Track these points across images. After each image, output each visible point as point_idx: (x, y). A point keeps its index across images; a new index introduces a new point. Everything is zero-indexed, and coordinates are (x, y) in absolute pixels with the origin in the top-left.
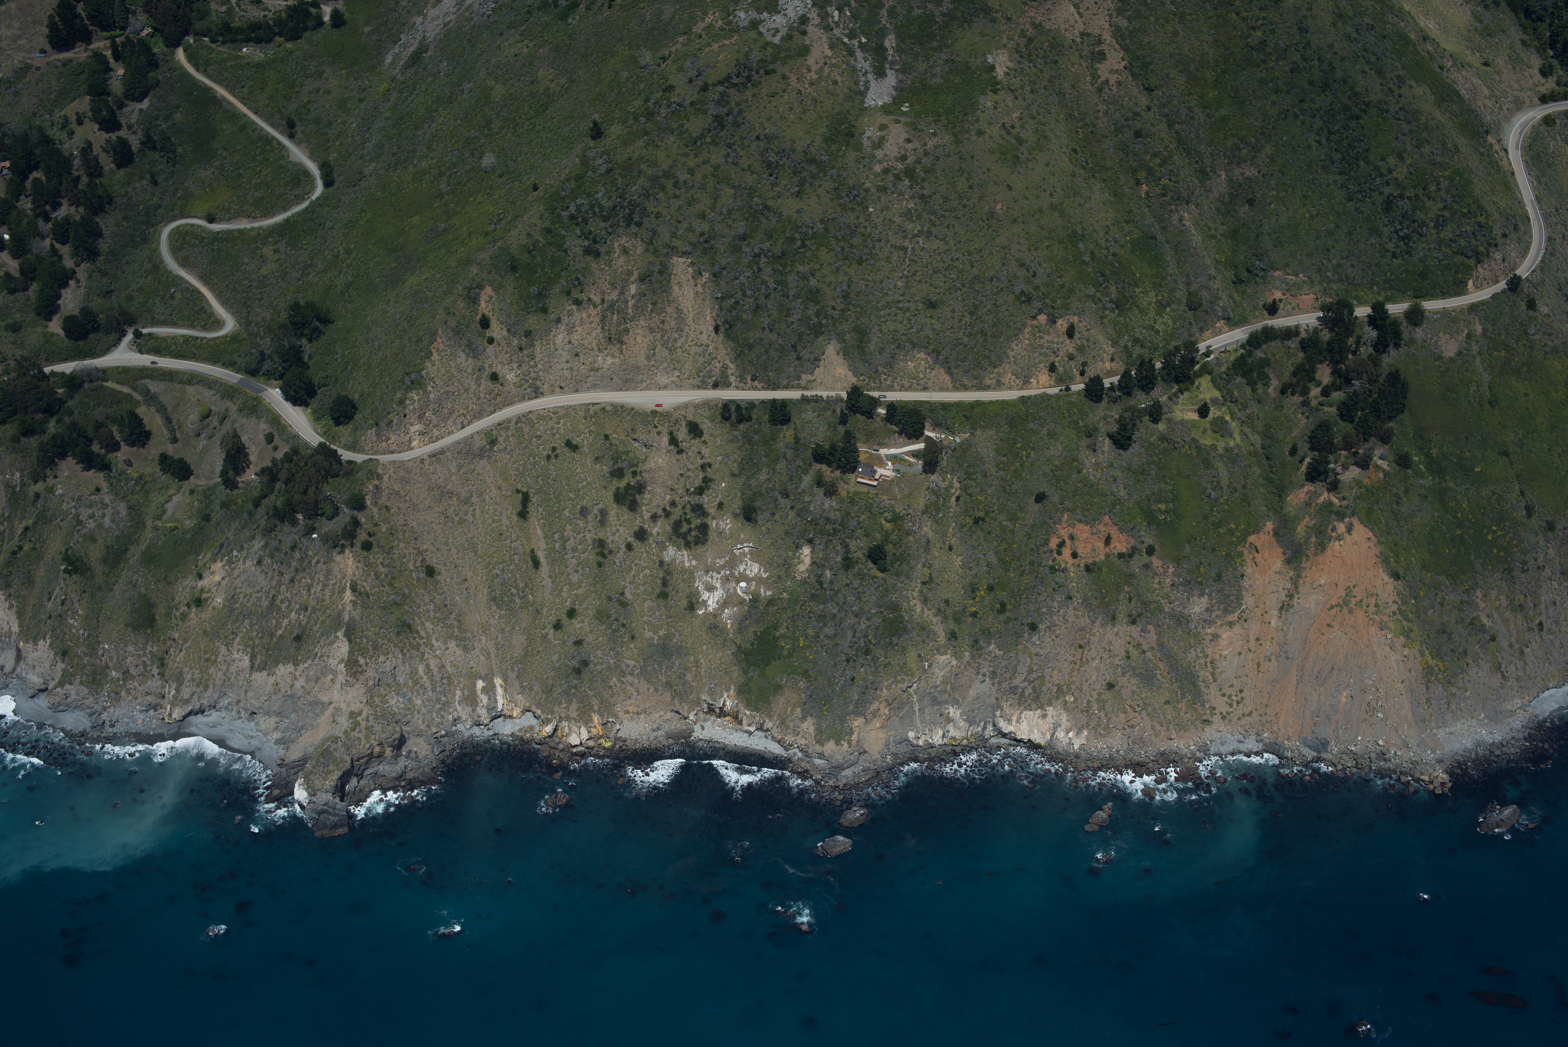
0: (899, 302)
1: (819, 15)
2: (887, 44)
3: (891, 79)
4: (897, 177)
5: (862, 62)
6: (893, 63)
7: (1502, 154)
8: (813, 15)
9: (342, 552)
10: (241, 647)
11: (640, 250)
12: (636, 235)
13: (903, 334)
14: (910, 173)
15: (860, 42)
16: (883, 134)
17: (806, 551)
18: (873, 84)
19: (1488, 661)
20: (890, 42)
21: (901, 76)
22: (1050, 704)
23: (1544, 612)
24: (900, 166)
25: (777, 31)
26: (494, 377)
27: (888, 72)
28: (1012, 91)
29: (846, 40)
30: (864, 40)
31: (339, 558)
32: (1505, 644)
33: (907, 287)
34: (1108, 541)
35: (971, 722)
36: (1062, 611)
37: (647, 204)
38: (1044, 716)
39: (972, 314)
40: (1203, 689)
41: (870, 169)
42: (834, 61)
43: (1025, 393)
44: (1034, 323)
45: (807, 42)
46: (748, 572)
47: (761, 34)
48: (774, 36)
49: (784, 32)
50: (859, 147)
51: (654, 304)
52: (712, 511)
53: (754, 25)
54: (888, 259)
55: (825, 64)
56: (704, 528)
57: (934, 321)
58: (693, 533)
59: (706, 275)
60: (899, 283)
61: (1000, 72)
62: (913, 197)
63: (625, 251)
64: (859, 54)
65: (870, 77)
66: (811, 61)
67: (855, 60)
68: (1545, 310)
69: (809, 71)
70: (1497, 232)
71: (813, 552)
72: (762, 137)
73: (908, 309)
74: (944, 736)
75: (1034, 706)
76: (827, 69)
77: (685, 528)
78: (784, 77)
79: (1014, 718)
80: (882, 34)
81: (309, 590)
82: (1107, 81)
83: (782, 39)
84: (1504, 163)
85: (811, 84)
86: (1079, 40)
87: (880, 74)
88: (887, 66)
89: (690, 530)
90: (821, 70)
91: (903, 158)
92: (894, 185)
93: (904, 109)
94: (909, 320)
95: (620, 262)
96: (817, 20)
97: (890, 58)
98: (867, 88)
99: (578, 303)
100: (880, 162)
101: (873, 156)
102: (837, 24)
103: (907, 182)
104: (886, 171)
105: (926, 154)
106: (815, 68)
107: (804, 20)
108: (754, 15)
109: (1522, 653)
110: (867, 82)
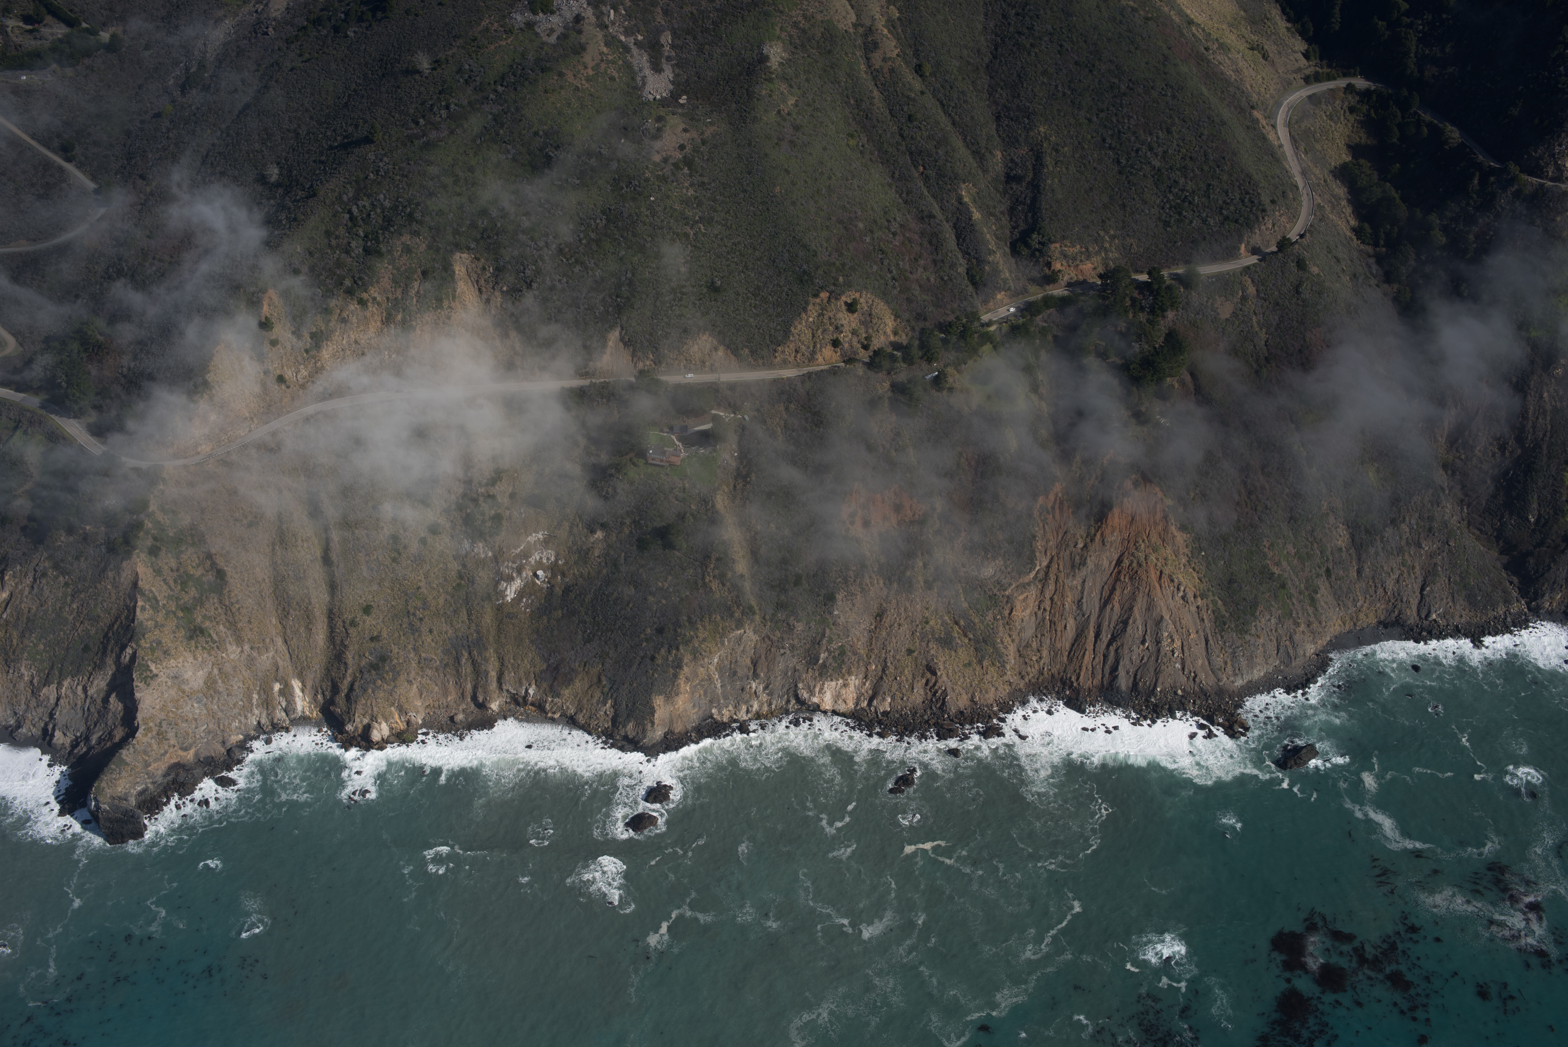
0: (683, 287)
1: (594, 14)
2: (663, 40)
3: (668, 73)
4: (676, 166)
5: (641, 60)
6: (668, 59)
7: (1269, 128)
8: (589, 13)
9: (128, 558)
11: (422, 247)
12: (418, 233)
13: (689, 319)
14: (688, 162)
15: (636, 40)
16: (660, 125)
17: (601, 535)
18: (650, 79)
19: (1279, 608)
20: (666, 39)
21: (677, 71)
22: (851, 673)
23: (1331, 559)
24: (678, 155)
25: (552, 31)
26: (281, 379)
27: (665, 66)
28: (787, 79)
29: (623, 38)
30: (640, 38)
31: (125, 564)
32: (1295, 591)
33: (690, 271)
35: (773, 694)
36: (858, 581)
37: (429, 202)
38: (847, 685)
39: (756, 296)
40: (1003, 650)
41: (650, 159)
42: (610, 58)
43: (811, 369)
44: (818, 300)
45: (583, 40)
46: (544, 561)
47: (537, 34)
48: (550, 35)
49: (559, 31)
50: (638, 140)
51: (440, 300)
52: (505, 501)
53: (530, 25)
55: (602, 60)
56: (498, 519)
57: (719, 304)
58: (489, 524)
59: (489, 270)
60: (683, 269)
61: (774, 62)
62: (692, 185)
63: (407, 249)
65: (647, 72)
66: (587, 58)
67: (632, 56)
68: (1315, 270)
69: (586, 68)
70: (1265, 199)
71: (608, 536)
72: (541, 133)
73: (693, 294)
75: (835, 676)
76: (603, 66)
77: (478, 519)
78: (561, 75)
79: (817, 689)
80: (659, 32)
81: (97, 599)
82: (880, 69)
83: (558, 38)
84: (1271, 137)
85: (588, 80)
86: (851, 30)
88: (663, 60)
89: (484, 522)
90: (598, 65)
91: (682, 147)
92: (673, 174)
93: (681, 101)
94: (694, 304)
95: (403, 260)
96: (593, 19)
98: (644, 84)
99: (362, 303)
100: (659, 153)
101: (652, 147)
102: (613, 23)
103: (686, 171)
104: (665, 160)
105: (704, 142)
106: (591, 64)
107: (578, 19)
108: (529, 16)
109: (1312, 599)
110: (644, 77)
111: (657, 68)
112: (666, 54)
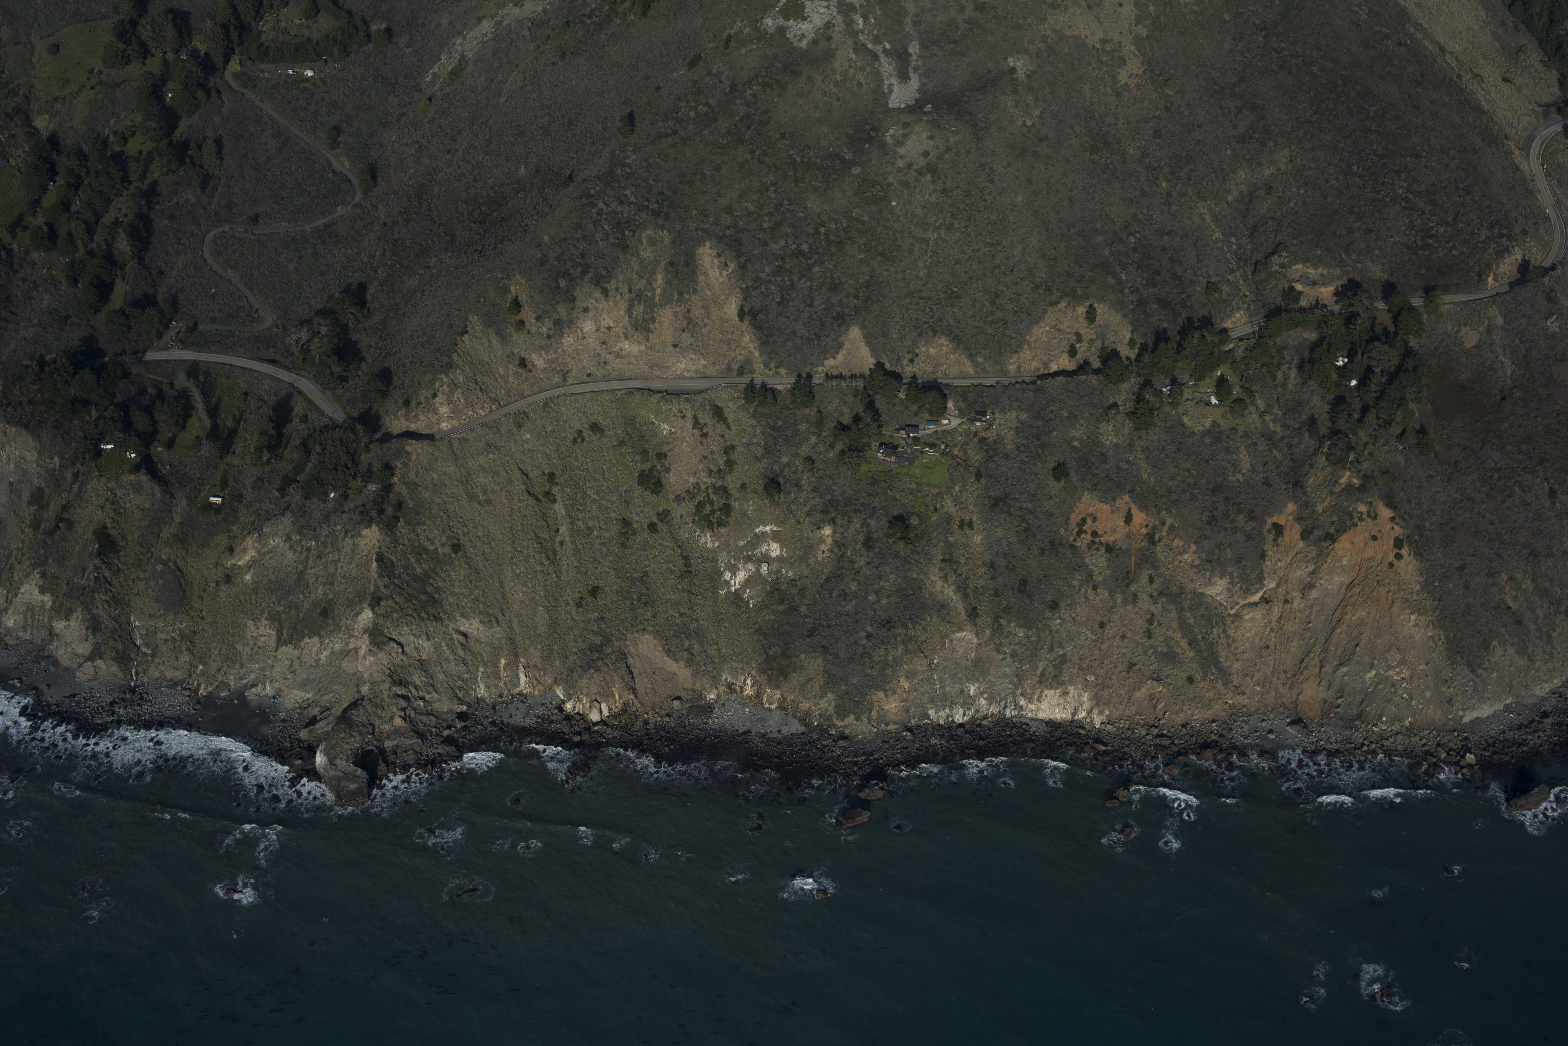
0: (921, 291)
1: (844, 22)
2: (911, 50)
3: (914, 82)
4: (920, 173)
5: (887, 67)
6: (916, 67)
7: (1523, 162)
8: (839, 20)
9: (369, 526)
10: (267, 622)
11: (667, 241)
12: (663, 227)
14: (932, 169)
15: (884, 48)
16: (905, 131)
17: (827, 531)
18: (896, 88)
19: (1513, 644)
20: (914, 48)
21: (924, 80)
22: (1071, 683)
24: (923, 162)
25: (803, 37)
26: (523, 363)
27: (912, 75)
28: (1033, 92)
29: (870, 45)
30: (888, 46)
32: (1532, 627)
33: (929, 277)
34: (1128, 519)
35: (991, 700)
36: (1083, 591)
37: (674, 199)
38: (1066, 693)
39: (993, 303)
40: (1225, 668)
41: (893, 164)
42: (858, 65)
44: (1055, 309)
45: (833, 47)
46: (770, 553)
47: (787, 40)
48: (800, 40)
49: (810, 37)
50: (883, 145)
51: (681, 293)
52: (734, 492)
53: (782, 30)
54: (911, 252)
55: (850, 66)
56: (727, 509)
57: (956, 310)
58: (717, 514)
60: (922, 274)
61: (1021, 74)
62: (934, 191)
63: (652, 243)
64: (883, 59)
65: (894, 81)
66: (836, 65)
67: (880, 65)
69: (834, 73)
70: (1517, 228)
71: (834, 532)
72: (787, 135)
73: (930, 298)
74: (964, 715)
75: (1054, 684)
76: (852, 71)
77: (708, 509)
78: (810, 78)
79: (1036, 697)
80: (907, 41)
82: (1126, 84)
83: (809, 44)
85: (836, 85)
86: (1099, 46)
88: (910, 70)
89: (713, 512)
90: (846, 71)
91: (926, 154)
92: (917, 180)
93: (927, 110)
94: (931, 309)
95: (647, 253)
96: (842, 27)
98: (891, 91)
99: (606, 292)
100: (903, 158)
101: (896, 153)
102: (862, 30)
103: (928, 177)
104: (910, 165)
105: (948, 150)
106: (840, 70)
107: (828, 25)
108: (781, 21)
110: (891, 85)
111: (904, 77)
112: (914, 63)
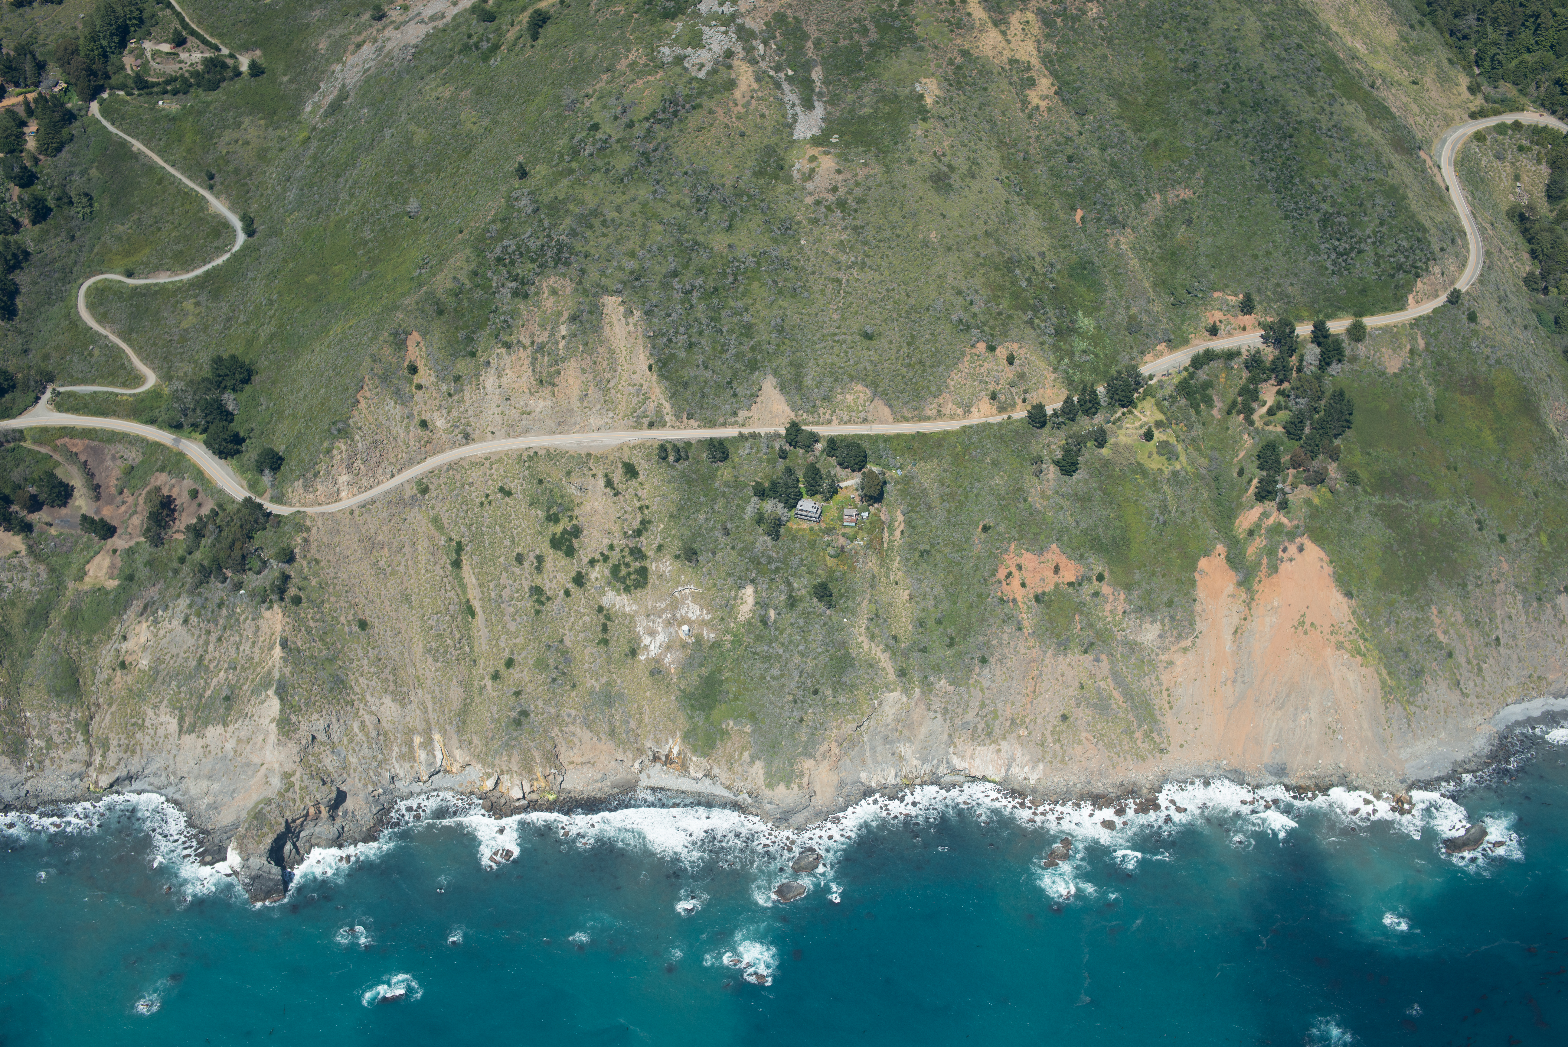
0: (835, 334)
1: (744, 49)
2: (814, 76)
3: (819, 111)
4: (829, 208)
5: (791, 95)
6: (820, 94)
7: (1435, 170)
8: (738, 48)
9: (270, 608)
10: (168, 710)
11: (568, 290)
12: (564, 275)
13: (840, 367)
14: (842, 204)
15: (786, 75)
16: (813, 165)
17: (749, 591)
18: (801, 117)
19: (1446, 679)
20: (817, 74)
21: (829, 108)
22: (1004, 738)
23: (1500, 626)
24: (831, 197)
25: (703, 65)
26: (424, 424)
27: (816, 104)
28: (943, 119)
29: (772, 73)
30: (790, 73)
31: (267, 614)
32: (1462, 660)
33: (843, 319)
34: (1057, 569)
35: (924, 760)
36: (1012, 643)
37: (575, 244)
38: (999, 751)
39: (909, 344)
40: (1159, 717)
41: (802, 201)
42: (760, 94)
43: (968, 422)
44: (973, 351)
45: (733, 76)
46: (690, 615)
47: (686, 69)
48: (700, 70)
49: (708, 67)
50: (789, 180)
51: (586, 344)
52: (650, 554)
53: (679, 60)
54: (823, 292)
55: (752, 97)
56: (643, 572)
57: (871, 353)
58: (633, 577)
59: (637, 314)
60: (835, 316)
61: (929, 101)
62: (845, 228)
63: (554, 292)
64: (786, 87)
65: (798, 109)
66: (737, 94)
67: (783, 93)
68: (1487, 323)
69: (737, 105)
70: (1436, 247)
71: (756, 592)
72: (690, 172)
73: (845, 341)
74: (896, 776)
75: (987, 742)
76: (754, 103)
77: (624, 571)
78: (711, 112)
79: (968, 755)
80: (809, 66)
81: (238, 648)
82: (1038, 107)
83: (708, 73)
84: (1438, 179)
85: (739, 118)
86: (1007, 67)
87: (808, 106)
88: (815, 98)
89: (629, 574)
90: (748, 103)
91: (835, 189)
92: (826, 217)
93: (833, 140)
94: (846, 352)
95: (549, 303)
96: (742, 54)
97: (817, 90)
98: (795, 121)
99: (508, 346)
100: (811, 194)
101: (804, 189)
102: (763, 57)
103: (839, 214)
104: (818, 203)
105: (857, 184)
106: (741, 102)
107: (729, 54)
108: (678, 50)
109: (1480, 669)
110: (795, 115)
